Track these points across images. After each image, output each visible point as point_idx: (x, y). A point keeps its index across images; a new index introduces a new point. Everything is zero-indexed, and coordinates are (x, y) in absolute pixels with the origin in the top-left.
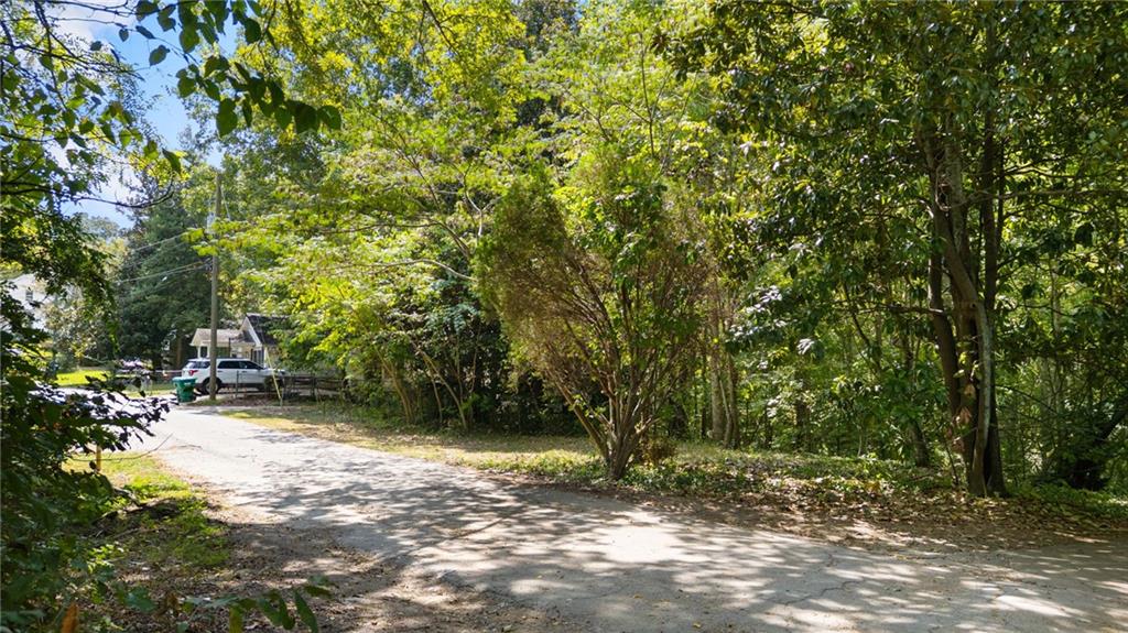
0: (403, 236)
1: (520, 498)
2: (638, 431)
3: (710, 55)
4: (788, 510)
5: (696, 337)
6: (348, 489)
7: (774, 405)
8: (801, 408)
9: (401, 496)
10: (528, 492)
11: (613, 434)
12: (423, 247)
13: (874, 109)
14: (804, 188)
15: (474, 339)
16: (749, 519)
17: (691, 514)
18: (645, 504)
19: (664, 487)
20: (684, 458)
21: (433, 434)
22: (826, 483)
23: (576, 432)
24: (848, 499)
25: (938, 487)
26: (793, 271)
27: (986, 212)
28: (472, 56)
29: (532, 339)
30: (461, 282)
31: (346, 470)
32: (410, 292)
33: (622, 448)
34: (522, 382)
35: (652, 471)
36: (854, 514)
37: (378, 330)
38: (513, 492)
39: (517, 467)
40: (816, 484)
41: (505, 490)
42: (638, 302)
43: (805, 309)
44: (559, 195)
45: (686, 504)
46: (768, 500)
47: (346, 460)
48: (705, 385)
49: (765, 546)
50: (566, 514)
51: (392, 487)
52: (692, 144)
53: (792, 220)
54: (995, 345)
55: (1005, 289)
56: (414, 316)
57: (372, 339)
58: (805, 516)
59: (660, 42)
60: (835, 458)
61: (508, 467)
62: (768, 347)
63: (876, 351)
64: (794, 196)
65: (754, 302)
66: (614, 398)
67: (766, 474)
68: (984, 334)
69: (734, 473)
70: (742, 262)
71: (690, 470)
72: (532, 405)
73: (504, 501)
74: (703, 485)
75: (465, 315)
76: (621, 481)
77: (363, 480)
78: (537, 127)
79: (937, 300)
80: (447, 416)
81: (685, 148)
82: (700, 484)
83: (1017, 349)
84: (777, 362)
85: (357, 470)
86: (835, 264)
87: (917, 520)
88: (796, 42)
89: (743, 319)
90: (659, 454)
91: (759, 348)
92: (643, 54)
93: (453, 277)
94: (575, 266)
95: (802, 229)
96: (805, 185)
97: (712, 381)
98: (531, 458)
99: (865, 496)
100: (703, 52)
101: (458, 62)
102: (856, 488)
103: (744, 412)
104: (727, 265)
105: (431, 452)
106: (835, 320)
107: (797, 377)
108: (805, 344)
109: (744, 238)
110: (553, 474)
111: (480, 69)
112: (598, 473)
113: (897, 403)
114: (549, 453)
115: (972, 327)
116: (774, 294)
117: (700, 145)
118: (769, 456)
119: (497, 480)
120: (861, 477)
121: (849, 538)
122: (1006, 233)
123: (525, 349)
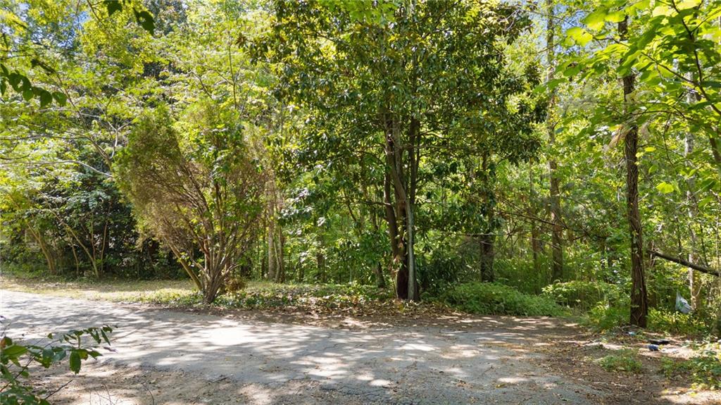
0: (50, 142)
1: (147, 317)
2: (223, 274)
3: (271, 53)
4: (310, 314)
5: (260, 216)
6: (17, 319)
7: (304, 256)
8: (320, 257)
9: (60, 321)
10: (151, 314)
11: (207, 275)
12: (67, 150)
13: (357, 97)
14: (321, 135)
15: (106, 215)
16: (289, 320)
17: (256, 320)
18: (228, 316)
19: (239, 306)
20: (250, 289)
21: (72, 281)
22: (331, 298)
23: (179, 277)
24: (342, 306)
25: (387, 298)
26: (316, 180)
27: (411, 154)
28: (114, 28)
29: (153, 217)
30: (96, 176)
31: (10, 307)
32: (56, 181)
33: (213, 284)
34: (145, 244)
35: (231, 297)
36: (345, 314)
37: (29, 208)
38: (141, 314)
39: (142, 299)
40: (326, 299)
41: (137, 314)
42: (226, 194)
43: (322, 201)
44: (176, 126)
45: (252, 314)
46: (300, 309)
47: (7, 300)
48: (264, 246)
49: (300, 332)
50: (179, 325)
51: (51, 315)
52: (258, 100)
53: (315, 152)
54: (415, 223)
55: (420, 193)
56: (59, 199)
57: (23, 215)
58: (319, 316)
59: (241, 41)
60: (337, 285)
61: (134, 300)
62: (302, 222)
63: (359, 225)
64: (317, 139)
65: (295, 196)
66: (208, 254)
67: (299, 295)
68: (409, 217)
69: (281, 296)
70: (288, 173)
71: (255, 296)
72: (147, 260)
73: (136, 320)
74: (262, 303)
75: (98, 198)
76: (212, 304)
77: (26, 313)
78: (158, 79)
79: (389, 199)
80: (82, 269)
81: (254, 102)
82: (261, 303)
83: (425, 225)
84: (307, 231)
85: (19, 306)
86: (338, 178)
87: (376, 314)
88: (318, 53)
89: (289, 206)
90: (236, 287)
91: (297, 223)
92: (230, 44)
93: (89, 172)
94: (186, 172)
95: (321, 157)
96: (322, 132)
97: (269, 242)
98: (150, 294)
99: (351, 304)
100: (267, 50)
101: (103, 31)
102: (347, 300)
103: (287, 261)
104: (280, 174)
105: (73, 293)
106: (338, 208)
107: (318, 239)
108: (322, 220)
109: (290, 159)
110: (167, 303)
111: (120, 38)
112: (197, 301)
113: (368, 253)
114: (162, 290)
115: (404, 213)
116: (305, 193)
117: (263, 101)
118: (301, 286)
119: (128, 308)
120: (350, 294)
121: (341, 326)
122: (421, 164)
123: (148, 222)
